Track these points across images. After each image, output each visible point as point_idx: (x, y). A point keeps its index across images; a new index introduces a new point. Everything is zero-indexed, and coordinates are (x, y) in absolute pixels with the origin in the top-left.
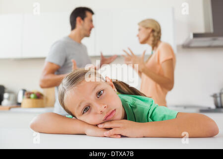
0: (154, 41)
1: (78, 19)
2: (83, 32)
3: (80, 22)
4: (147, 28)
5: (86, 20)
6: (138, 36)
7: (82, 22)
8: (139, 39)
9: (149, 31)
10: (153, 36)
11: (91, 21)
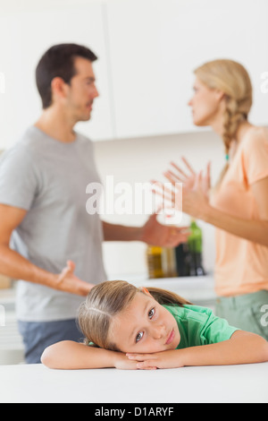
0: (228, 126)
1: (56, 82)
2: (70, 112)
3: (61, 89)
4: (212, 89)
5: (76, 81)
6: (191, 104)
7: (65, 87)
8: (193, 112)
9: (218, 96)
10: (228, 111)
11: (91, 80)
